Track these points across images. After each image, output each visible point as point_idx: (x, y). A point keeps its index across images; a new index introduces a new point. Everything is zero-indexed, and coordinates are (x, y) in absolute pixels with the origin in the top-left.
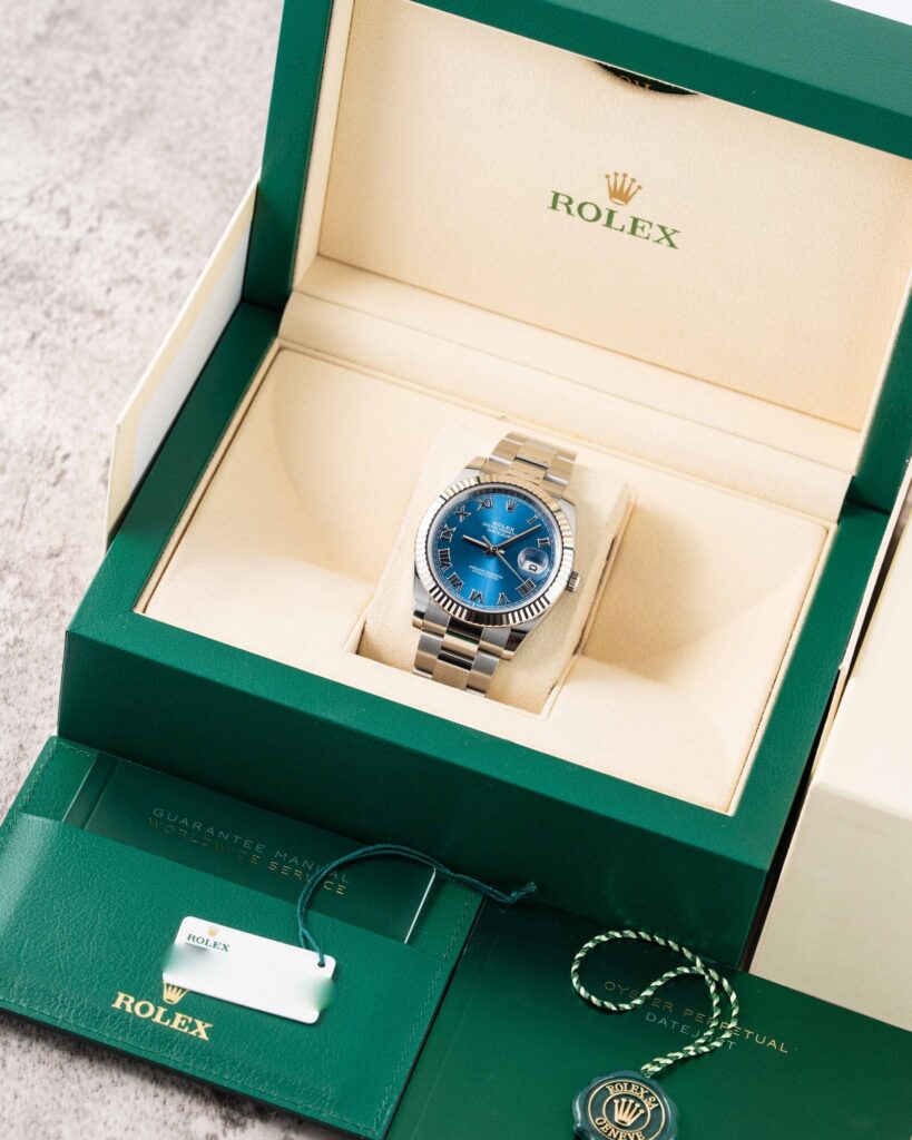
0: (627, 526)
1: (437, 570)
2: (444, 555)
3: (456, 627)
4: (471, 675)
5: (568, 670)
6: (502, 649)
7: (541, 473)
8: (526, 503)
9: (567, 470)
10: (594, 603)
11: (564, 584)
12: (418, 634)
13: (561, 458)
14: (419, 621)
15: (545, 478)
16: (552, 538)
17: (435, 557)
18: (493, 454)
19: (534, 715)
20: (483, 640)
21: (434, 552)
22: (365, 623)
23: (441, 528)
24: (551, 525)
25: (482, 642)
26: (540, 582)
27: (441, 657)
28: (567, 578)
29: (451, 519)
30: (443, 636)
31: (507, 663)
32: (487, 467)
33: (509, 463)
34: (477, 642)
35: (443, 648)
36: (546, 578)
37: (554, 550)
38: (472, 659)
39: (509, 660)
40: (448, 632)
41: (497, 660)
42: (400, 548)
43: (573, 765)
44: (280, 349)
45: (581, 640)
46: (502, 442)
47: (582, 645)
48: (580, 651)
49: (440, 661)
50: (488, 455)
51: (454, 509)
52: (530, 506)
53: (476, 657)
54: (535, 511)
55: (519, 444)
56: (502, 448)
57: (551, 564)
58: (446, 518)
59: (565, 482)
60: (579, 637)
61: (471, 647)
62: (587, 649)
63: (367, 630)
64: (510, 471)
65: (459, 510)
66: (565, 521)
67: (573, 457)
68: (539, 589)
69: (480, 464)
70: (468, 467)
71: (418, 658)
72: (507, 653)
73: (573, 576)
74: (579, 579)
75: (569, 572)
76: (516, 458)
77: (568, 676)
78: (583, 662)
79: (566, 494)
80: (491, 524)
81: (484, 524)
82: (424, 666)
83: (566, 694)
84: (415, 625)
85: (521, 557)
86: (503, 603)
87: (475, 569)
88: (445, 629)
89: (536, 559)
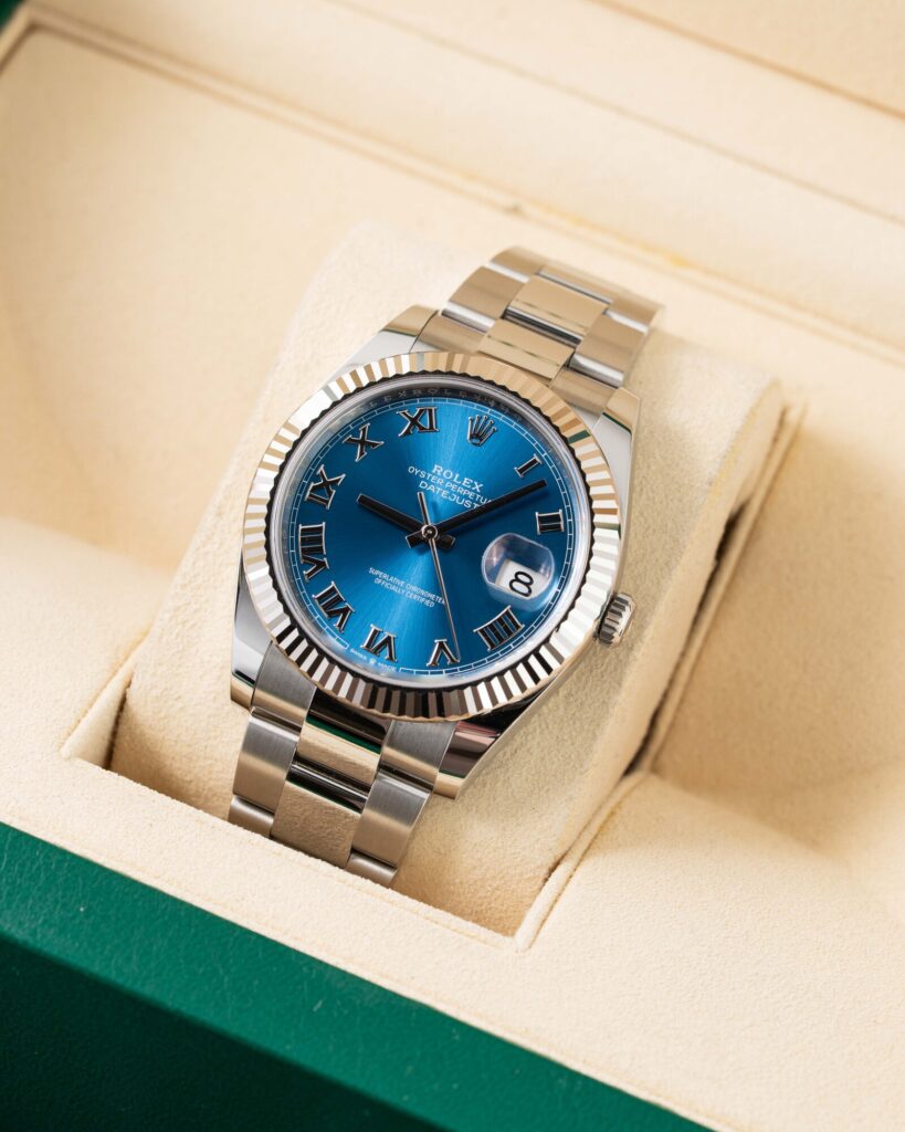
0: (776, 477)
1: (290, 573)
2: (311, 539)
3: (327, 711)
4: (363, 822)
5: (598, 821)
6: (433, 770)
7: (562, 352)
8: (514, 425)
9: (627, 349)
10: (683, 654)
11: (590, 625)
12: (244, 720)
13: (616, 317)
14: (246, 690)
15: (570, 366)
16: (570, 513)
17: (287, 543)
18: (452, 301)
19: (499, 937)
20: (392, 745)
21: (289, 530)
22: (129, 685)
23: (309, 474)
24: (567, 483)
25: (387, 750)
26: (534, 617)
27: (293, 777)
28: (597, 611)
29: (335, 451)
30: (297, 730)
31: (450, 802)
32: (433, 330)
33: (487, 323)
34: (376, 747)
35: (298, 758)
36: (549, 610)
37: (573, 542)
38: (366, 788)
39: (451, 796)
40: (311, 718)
41: (425, 795)
42: (220, 515)
43: (575, 1076)
44: (32, 28)
45: (647, 740)
46: (482, 272)
47: (654, 747)
48: (647, 762)
49: (289, 785)
50: (441, 303)
51: (344, 430)
52: (525, 433)
53: (374, 785)
54: (535, 444)
55: (523, 279)
56: (480, 286)
57: (563, 573)
58: (323, 450)
59: (617, 377)
60: (642, 732)
61: (364, 759)
62: (665, 758)
63: (131, 701)
64: (486, 345)
65: (356, 433)
66: (604, 475)
67: (645, 313)
68: (530, 633)
69: (417, 323)
70: (391, 329)
71: (243, 772)
72: (443, 779)
73: (614, 605)
74: (626, 614)
75: (603, 598)
76: (506, 315)
77: (594, 839)
78: (649, 792)
79: (616, 405)
80: (428, 469)
81: (412, 470)
82: (253, 797)
83: (588, 883)
84: (236, 698)
85: (492, 553)
86: (439, 665)
87: (381, 577)
88: (303, 713)
89: (530, 560)
